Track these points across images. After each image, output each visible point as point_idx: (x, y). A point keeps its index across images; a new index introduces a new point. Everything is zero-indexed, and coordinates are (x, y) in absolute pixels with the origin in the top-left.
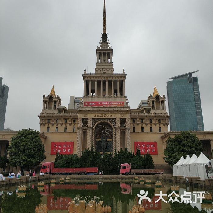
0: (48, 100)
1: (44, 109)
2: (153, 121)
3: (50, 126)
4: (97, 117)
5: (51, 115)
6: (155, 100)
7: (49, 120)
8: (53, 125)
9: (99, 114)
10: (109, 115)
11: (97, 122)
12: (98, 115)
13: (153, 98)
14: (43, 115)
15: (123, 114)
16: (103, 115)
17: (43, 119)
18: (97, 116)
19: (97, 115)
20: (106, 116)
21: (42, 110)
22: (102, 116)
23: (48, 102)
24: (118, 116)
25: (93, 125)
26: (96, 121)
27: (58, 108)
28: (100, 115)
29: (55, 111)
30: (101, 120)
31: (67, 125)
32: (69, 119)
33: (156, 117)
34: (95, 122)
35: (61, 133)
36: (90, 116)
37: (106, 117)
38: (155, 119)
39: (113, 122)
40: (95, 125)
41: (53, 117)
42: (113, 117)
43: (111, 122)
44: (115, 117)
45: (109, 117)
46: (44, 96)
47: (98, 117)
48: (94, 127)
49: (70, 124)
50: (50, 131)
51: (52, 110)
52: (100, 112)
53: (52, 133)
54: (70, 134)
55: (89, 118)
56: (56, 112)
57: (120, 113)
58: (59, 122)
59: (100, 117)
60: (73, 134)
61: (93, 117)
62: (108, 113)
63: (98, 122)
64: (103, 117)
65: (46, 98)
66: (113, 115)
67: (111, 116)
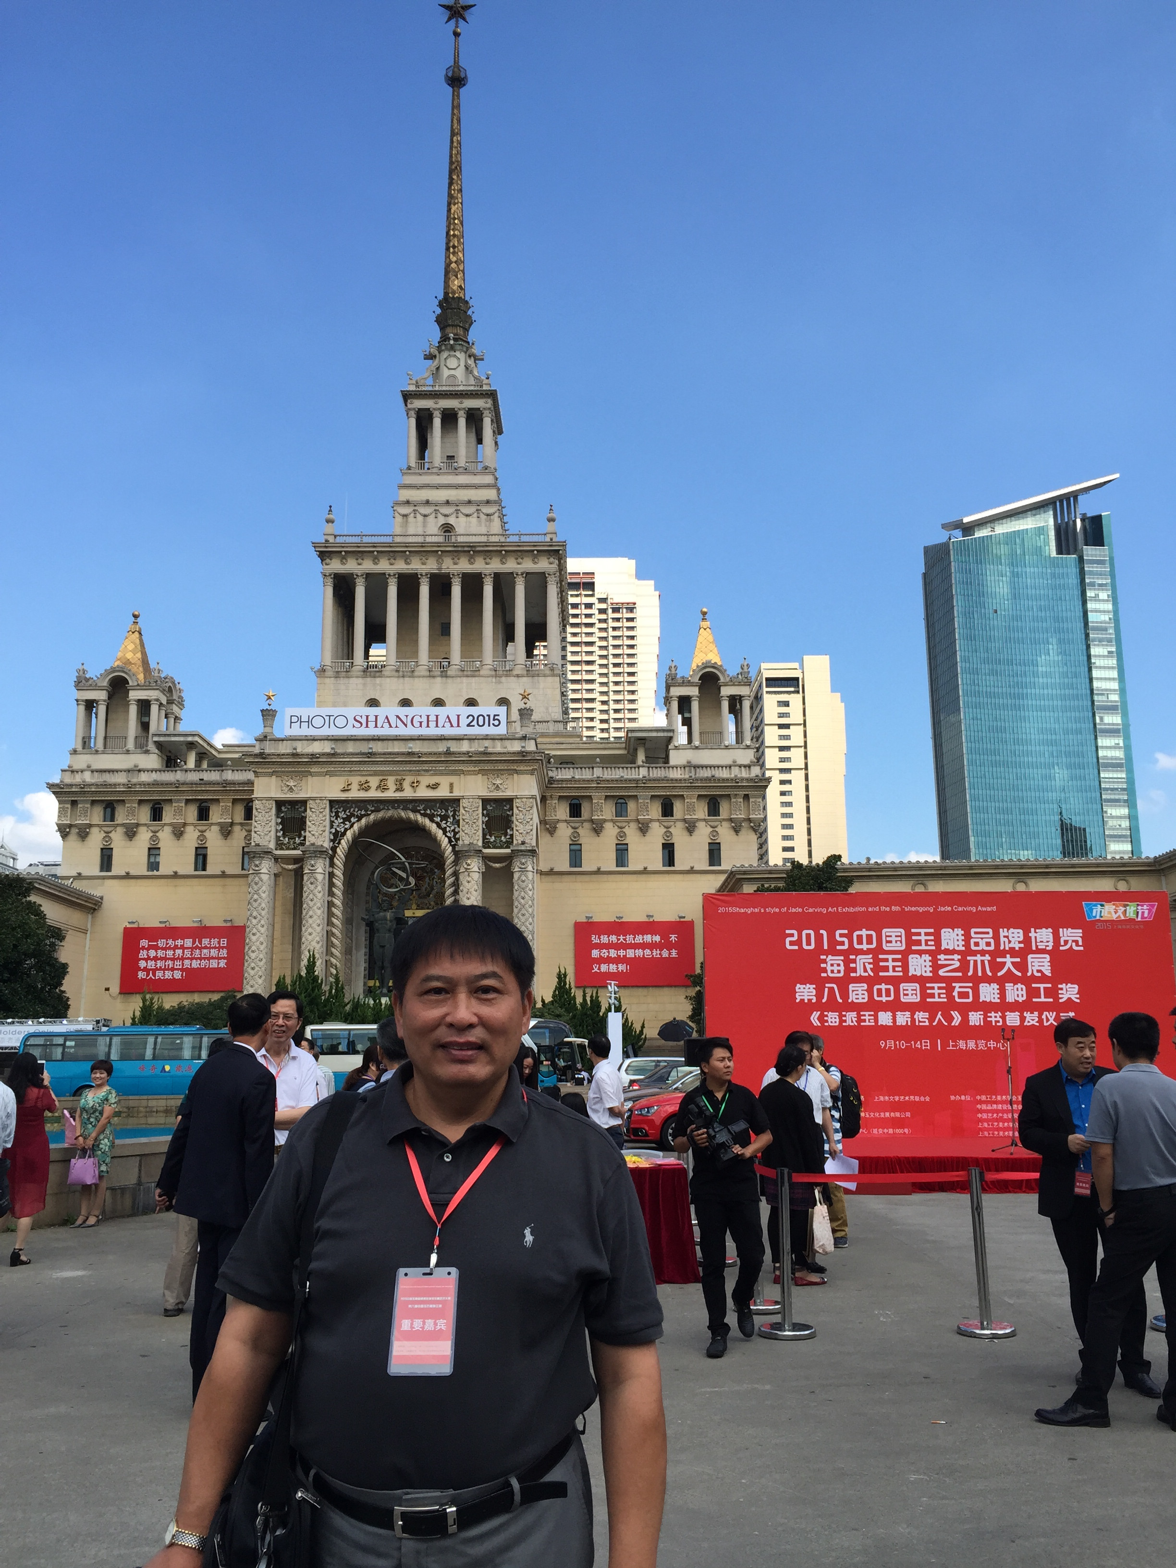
2: (680, 808)
4: (355, 794)
9: (369, 779)
10: (426, 780)
11: (360, 818)
12: (363, 779)
15: (496, 773)
16: (391, 782)
18: (355, 787)
19: (355, 780)
20: (406, 785)
22: (382, 787)
24: (471, 788)
25: (337, 837)
26: (352, 815)
28: (374, 782)
30: (377, 810)
31: (207, 834)
33: (692, 785)
34: (348, 819)
35: (175, 876)
36: (321, 789)
37: (408, 793)
39: (444, 818)
40: (349, 834)
42: (443, 792)
43: (432, 821)
44: (456, 793)
45: (423, 793)
47: (363, 795)
48: (344, 844)
49: (226, 831)
52: (375, 768)
54: (228, 881)
55: (314, 799)
57: (481, 772)
59: (373, 794)
60: (240, 880)
61: (337, 794)
62: (418, 773)
63: (363, 821)
64: (391, 794)
66: (445, 781)
67: (435, 787)
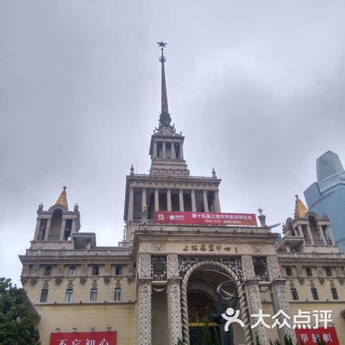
0: (50, 216)
1: (38, 239)
2: (314, 273)
3: (51, 284)
4: (190, 252)
5: (57, 254)
6: (307, 223)
7: (48, 268)
8: (59, 281)
9: (197, 245)
10: (224, 246)
11: (192, 265)
12: (194, 245)
13: (303, 219)
14: (34, 254)
15: (257, 243)
16: (207, 246)
17: (31, 266)
18: (190, 248)
19: (190, 245)
20: (214, 248)
21: (33, 242)
22: (203, 249)
23: (49, 223)
24: (246, 250)
25: (182, 274)
26: (188, 263)
27: (74, 239)
28: (199, 246)
29: (67, 244)
30: (200, 260)
31: (97, 282)
32: (104, 265)
33: (320, 261)
34: (186, 265)
35: (81, 304)
36: (174, 249)
37: (216, 252)
38: (320, 267)
39: (234, 265)
40: (188, 273)
41: (61, 259)
42: (232, 252)
43: (228, 267)
44: (239, 253)
45: (223, 252)
46: (41, 207)
47: (194, 252)
48: (186, 278)
49: (107, 280)
50: (50, 301)
51: (60, 242)
52: (199, 239)
53: (56, 304)
54: (108, 307)
55: (171, 254)
56: (71, 247)
57: (250, 243)
58: (78, 272)
59: (199, 252)
60: (114, 306)
61: (181, 251)
62: (219, 242)
63: (195, 266)
64: (207, 252)
65: (46, 213)
66: (233, 247)
67: (228, 249)
